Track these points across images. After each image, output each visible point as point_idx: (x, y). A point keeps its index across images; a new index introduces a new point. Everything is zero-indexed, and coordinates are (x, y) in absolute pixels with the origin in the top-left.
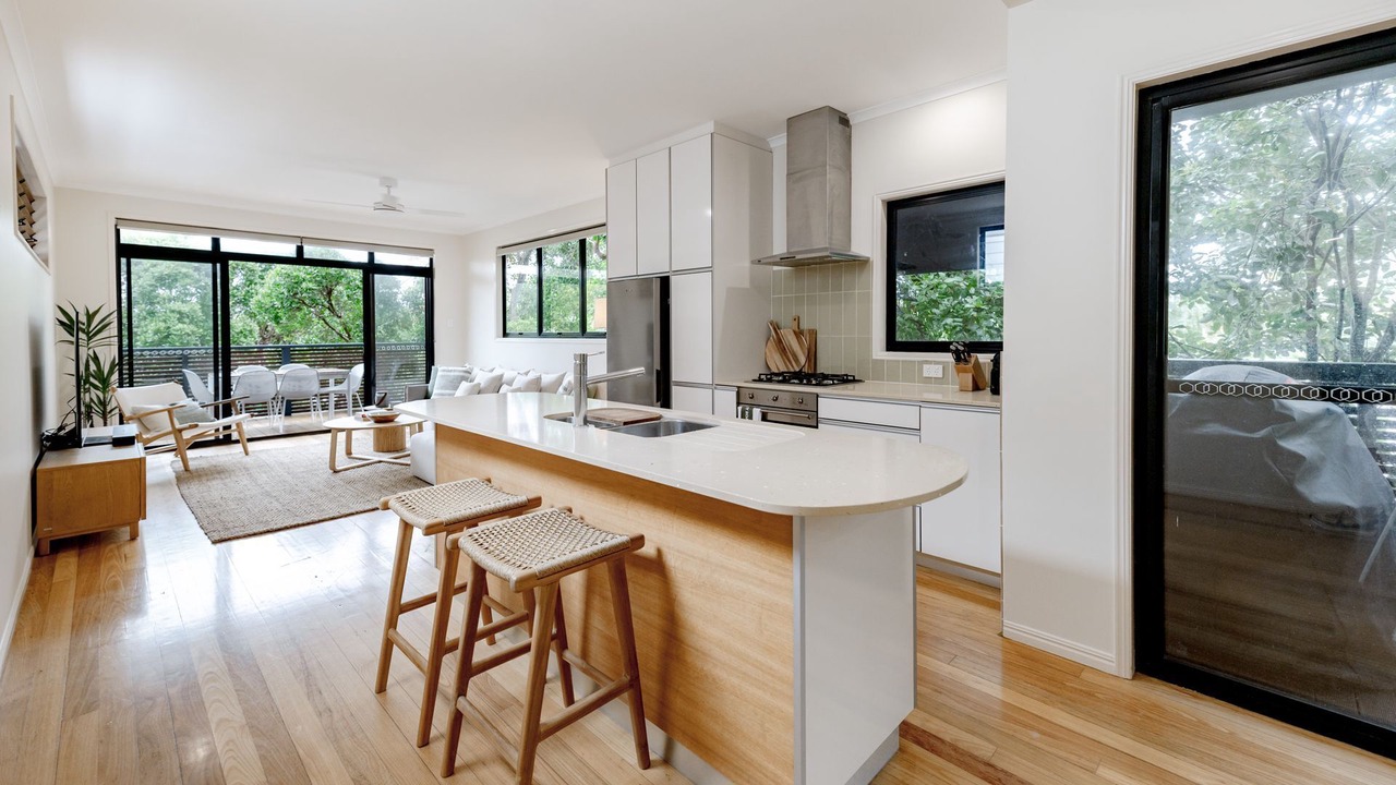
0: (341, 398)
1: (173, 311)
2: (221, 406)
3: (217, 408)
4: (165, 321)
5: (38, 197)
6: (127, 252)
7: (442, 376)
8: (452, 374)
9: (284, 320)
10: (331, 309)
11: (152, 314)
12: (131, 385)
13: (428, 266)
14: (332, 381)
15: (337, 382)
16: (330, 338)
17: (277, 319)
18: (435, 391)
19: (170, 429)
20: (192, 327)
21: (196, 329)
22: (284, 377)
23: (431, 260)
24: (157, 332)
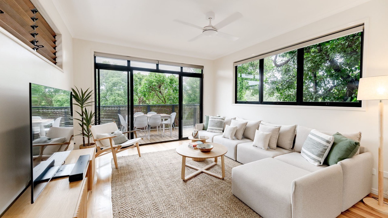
0: (167, 126)
1: (117, 94)
2: (130, 133)
3: (128, 134)
4: (115, 96)
5: (58, 34)
6: (98, 67)
7: (212, 121)
8: (216, 120)
9: (147, 96)
10: (160, 92)
11: (112, 94)
12: (99, 124)
13: (201, 73)
14: (164, 119)
15: (166, 120)
16: (159, 102)
17: (145, 95)
18: (208, 127)
19: (110, 147)
20: (121, 98)
21: (122, 99)
22: (150, 117)
23: (202, 71)
24: (113, 100)
